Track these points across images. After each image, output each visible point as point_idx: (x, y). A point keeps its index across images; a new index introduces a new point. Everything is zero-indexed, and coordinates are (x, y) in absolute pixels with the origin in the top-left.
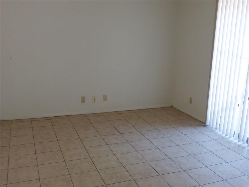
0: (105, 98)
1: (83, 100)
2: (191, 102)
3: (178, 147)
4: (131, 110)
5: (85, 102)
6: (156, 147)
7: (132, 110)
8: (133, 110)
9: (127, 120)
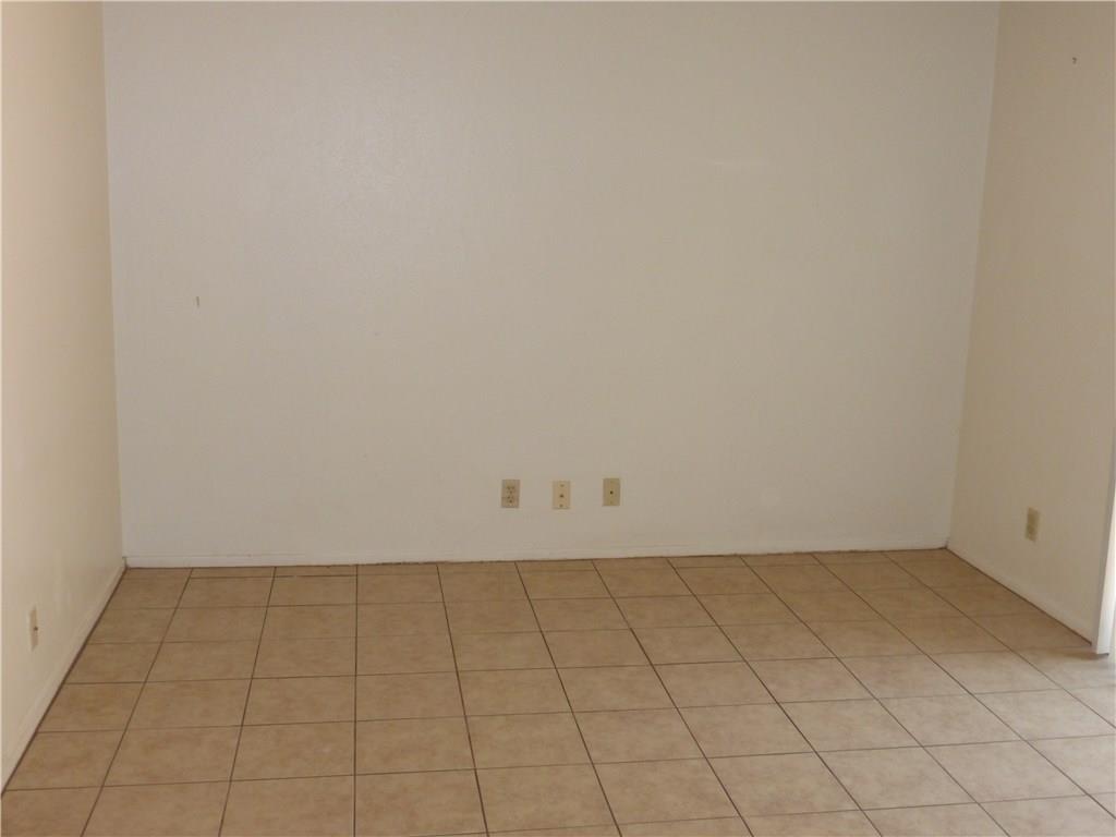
0: (612, 492)
1: (511, 494)
2: (1031, 530)
3: (919, 754)
4: (735, 555)
5: (517, 506)
6: (805, 746)
7: (741, 556)
8: (745, 552)
9: (704, 601)
